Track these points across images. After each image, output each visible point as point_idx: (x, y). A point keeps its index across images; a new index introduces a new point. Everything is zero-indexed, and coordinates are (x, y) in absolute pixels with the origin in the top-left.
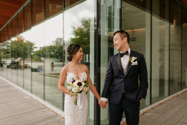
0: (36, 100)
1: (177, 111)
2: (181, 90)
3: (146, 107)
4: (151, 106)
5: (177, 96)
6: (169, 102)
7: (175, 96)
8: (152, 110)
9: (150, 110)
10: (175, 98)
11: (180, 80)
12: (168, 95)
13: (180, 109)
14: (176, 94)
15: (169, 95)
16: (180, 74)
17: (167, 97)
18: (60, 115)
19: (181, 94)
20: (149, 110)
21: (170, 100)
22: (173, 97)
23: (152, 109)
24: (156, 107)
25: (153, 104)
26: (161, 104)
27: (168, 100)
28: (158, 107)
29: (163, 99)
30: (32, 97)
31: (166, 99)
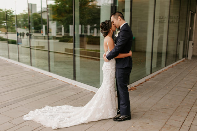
0: (39, 72)
1: (174, 79)
2: (176, 61)
3: (147, 75)
4: (151, 75)
5: (172, 67)
6: (166, 72)
7: (171, 67)
8: (153, 79)
9: (151, 79)
10: (171, 69)
11: (175, 53)
12: (164, 66)
13: (176, 77)
14: (171, 65)
15: (166, 66)
16: (176, 47)
17: (164, 67)
18: (72, 84)
19: (176, 65)
20: (149, 79)
21: (166, 70)
22: (169, 68)
23: (152, 77)
24: (155, 76)
25: (153, 73)
26: (159, 73)
27: (165, 70)
28: (157, 76)
29: (160, 69)
30: (32, 70)
31: (163, 69)
